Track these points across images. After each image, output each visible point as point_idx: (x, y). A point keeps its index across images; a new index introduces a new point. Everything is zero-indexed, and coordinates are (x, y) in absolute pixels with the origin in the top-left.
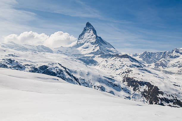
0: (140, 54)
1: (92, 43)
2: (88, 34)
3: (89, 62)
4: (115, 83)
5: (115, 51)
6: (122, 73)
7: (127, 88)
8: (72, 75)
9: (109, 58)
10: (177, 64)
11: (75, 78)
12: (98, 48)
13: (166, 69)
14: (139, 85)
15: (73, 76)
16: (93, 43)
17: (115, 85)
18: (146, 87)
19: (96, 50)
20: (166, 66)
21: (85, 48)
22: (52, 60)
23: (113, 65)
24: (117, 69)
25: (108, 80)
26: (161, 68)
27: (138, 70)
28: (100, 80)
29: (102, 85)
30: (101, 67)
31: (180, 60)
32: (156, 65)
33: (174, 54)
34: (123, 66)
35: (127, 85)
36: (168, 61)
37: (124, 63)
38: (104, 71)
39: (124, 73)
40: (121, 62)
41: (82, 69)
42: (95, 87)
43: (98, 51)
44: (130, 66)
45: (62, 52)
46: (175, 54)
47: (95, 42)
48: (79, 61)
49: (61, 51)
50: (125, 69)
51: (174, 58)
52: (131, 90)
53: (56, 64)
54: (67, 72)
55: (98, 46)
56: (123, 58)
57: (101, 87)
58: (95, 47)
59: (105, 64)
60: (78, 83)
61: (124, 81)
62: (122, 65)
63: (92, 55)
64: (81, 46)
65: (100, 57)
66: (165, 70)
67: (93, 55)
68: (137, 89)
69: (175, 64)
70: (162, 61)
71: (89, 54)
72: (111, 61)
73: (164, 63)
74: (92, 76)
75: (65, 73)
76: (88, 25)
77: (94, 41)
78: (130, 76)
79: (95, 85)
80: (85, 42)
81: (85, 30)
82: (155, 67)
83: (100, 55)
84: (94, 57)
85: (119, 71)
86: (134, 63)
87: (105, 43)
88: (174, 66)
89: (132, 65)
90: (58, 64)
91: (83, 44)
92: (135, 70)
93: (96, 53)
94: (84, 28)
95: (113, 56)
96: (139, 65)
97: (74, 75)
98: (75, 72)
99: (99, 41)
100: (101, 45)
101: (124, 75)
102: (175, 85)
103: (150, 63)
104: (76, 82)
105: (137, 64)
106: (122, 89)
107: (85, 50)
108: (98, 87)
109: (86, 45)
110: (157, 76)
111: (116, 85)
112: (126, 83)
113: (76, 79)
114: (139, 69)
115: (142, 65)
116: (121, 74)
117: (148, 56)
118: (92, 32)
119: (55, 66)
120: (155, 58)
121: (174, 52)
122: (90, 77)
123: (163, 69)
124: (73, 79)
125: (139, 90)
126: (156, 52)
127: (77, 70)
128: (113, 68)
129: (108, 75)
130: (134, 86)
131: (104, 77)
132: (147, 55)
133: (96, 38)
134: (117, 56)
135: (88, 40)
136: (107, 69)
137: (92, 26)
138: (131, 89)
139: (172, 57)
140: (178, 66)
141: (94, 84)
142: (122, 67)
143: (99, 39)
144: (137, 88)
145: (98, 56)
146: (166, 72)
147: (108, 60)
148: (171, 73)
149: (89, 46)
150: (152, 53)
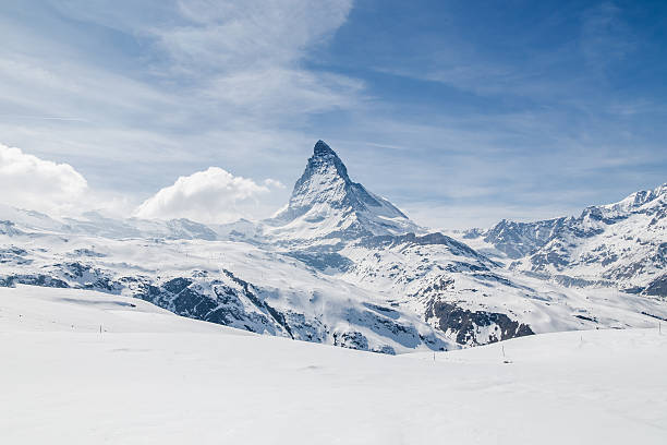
0: (486, 231)
1: (335, 204)
2: (323, 178)
3: (326, 261)
4: (401, 321)
5: (405, 226)
6: (425, 292)
7: (439, 337)
8: (265, 304)
9: (387, 248)
10: (597, 253)
11: (273, 311)
12: (353, 217)
13: (567, 272)
14: (474, 324)
15: (268, 307)
16: (337, 203)
17: (399, 328)
18: (496, 329)
19: (346, 225)
20: (565, 263)
21: (314, 221)
22: (205, 262)
23: (396, 267)
24: (409, 280)
25: (376, 313)
26: (550, 268)
27: (473, 278)
28: (351, 316)
29: (357, 331)
30: (361, 275)
31: (607, 242)
32: (535, 260)
33: (588, 223)
34: (429, 268)
35: (438, 326)
36: (572, 245)
37: (432, 259)
38: (369, 289)
39: (429, 289)
40: (422, 258)
41: (295, 284)
42: (335, 336)
43: (353, 226)
44: (450, 269)
45: (244, 236)
46: (590, 225)
47: (344, 202)
48: (293, 260)
49: (240, 234)
50: (433, 277)
51: (588, 236)
52: (450, 342)
53: (217, 271)
54: (250, 296)
55: (352, 211)
56: (429, 246)
57: (353, 335)
58: (344, 216)
59: (374, 265)
60: (283, 328)
61: (429, 315)
62: (425, 265)
63: (335, 241)
64: (301, 215)
65: (360, 245)
66: (562, 274)
67: (339, 240)
68: (468, 338)
69: (591, 253)
70: (555, 248)
71: (326, 237)
72: (391, 254)
73: (559, 253)
74: (328, 302)
75: (244, 300)
76: (321, 148)
77: (340, 197)
78: (448, 297)
79: (336, 330)
80: (314, 202)
81: (312, 165)
82: (533, 268)
83: (358, 241)
84: (340, 246)
85: (416, 286)
86: (462, 259)
87: (375, 202)
88: (589, 260)
89: (455, 265)
90: (225, 271)
91: (307, 208)
92: (462, 280)
93: (346, 235)
94: (310, 160)
95: (398, 240)
96: (477, 264)
97: (271, 304)
98: (276, 295)
99: (357, 196)
100: (363, 208)
101: (430, 298)
102: (581, 317)
103: (520, 256)
104: (277, 323)
105: (472, 261)
106: (422, 338)
107: (312, 225)
108: (344, 335)
109: (317, 209)
110: (529, 292)
111: (403, 329)
112: (435, 321)
113: (278, 317)
114: (475, 275)
115: (487, 263)
116: (421, 293)
117: (510, 235)
118: (333, 170)
119: (210, 278)
120: (533, 240)
121: (587, 217)
122: (322, 307)
123: (558, 273)
124: (269, 317)
125: (475, 340)
126: (533, 221)
127: (282, 289)
128: (398, 277)
129: (382, 298)
130: (459, 327)
131: (365, 304)
132: (508, 232)
133: (346, 188)
134: (411, 238)
135: (323, 196)
136: (379, 281)
137: (333, 153)
138: (450, 336)
139: (580, 234)
140: (602, 259)
141: (332, 328)
142: (423, 271)
143: (354, 189)
144: (468, 335)
145: (352, 243)
146: (567, 281)
147: (381, 253)
148: (580, 283)
149: (325, 213)
150: (521, 225)
